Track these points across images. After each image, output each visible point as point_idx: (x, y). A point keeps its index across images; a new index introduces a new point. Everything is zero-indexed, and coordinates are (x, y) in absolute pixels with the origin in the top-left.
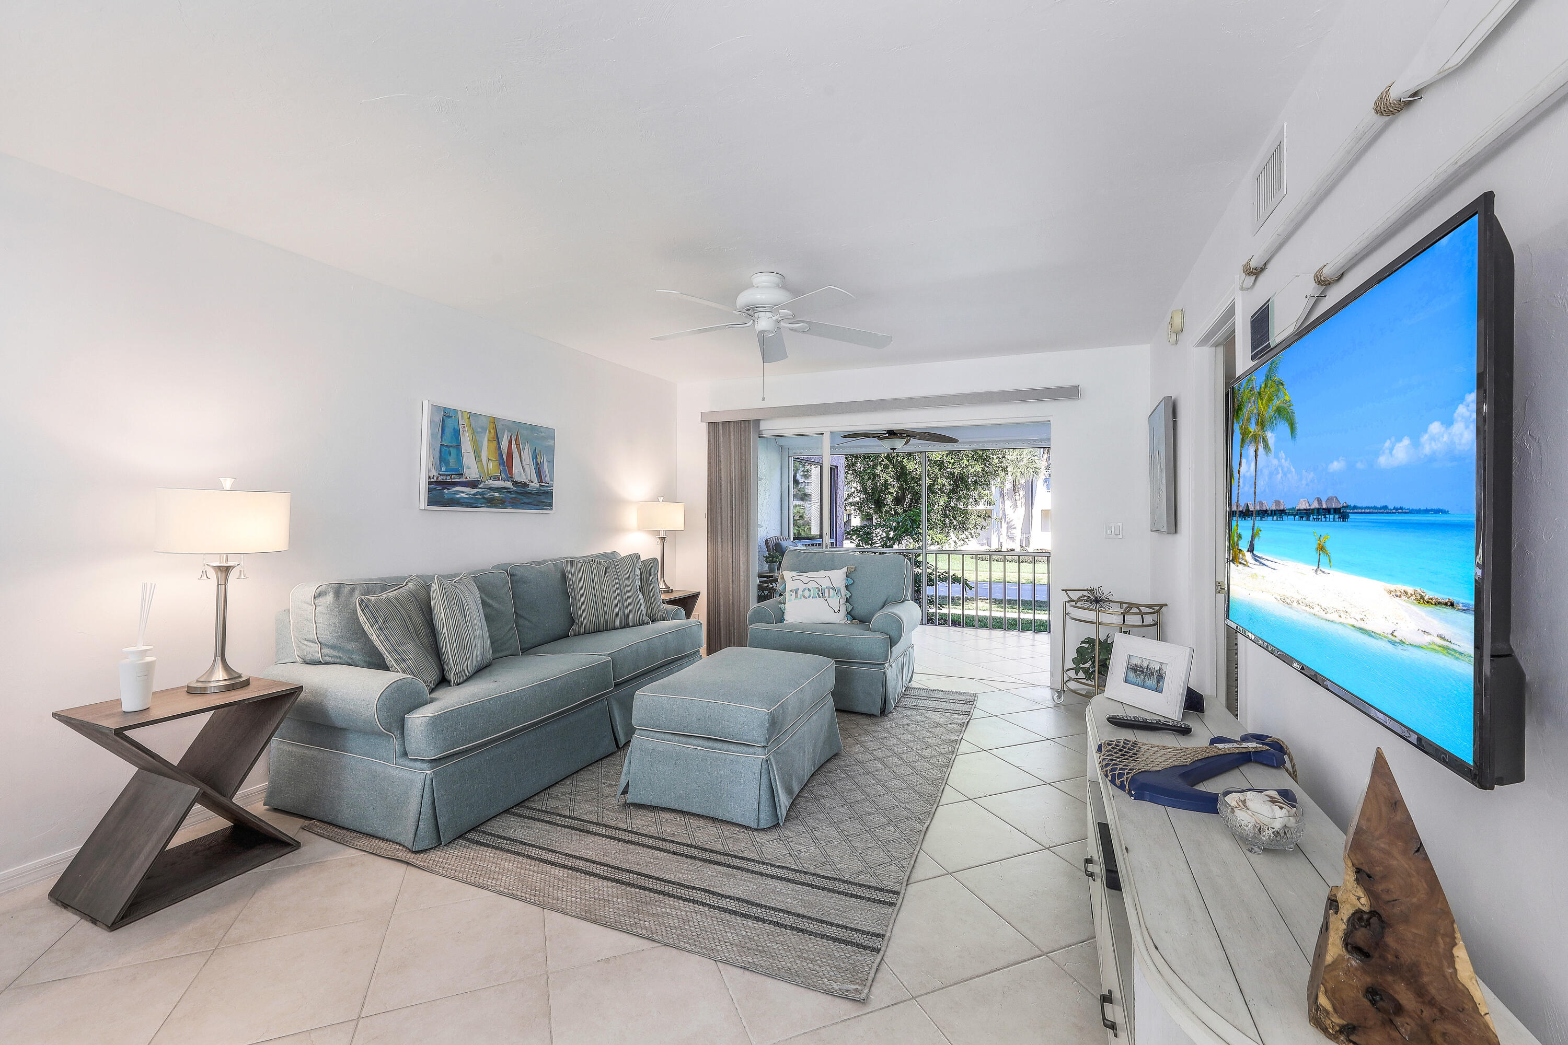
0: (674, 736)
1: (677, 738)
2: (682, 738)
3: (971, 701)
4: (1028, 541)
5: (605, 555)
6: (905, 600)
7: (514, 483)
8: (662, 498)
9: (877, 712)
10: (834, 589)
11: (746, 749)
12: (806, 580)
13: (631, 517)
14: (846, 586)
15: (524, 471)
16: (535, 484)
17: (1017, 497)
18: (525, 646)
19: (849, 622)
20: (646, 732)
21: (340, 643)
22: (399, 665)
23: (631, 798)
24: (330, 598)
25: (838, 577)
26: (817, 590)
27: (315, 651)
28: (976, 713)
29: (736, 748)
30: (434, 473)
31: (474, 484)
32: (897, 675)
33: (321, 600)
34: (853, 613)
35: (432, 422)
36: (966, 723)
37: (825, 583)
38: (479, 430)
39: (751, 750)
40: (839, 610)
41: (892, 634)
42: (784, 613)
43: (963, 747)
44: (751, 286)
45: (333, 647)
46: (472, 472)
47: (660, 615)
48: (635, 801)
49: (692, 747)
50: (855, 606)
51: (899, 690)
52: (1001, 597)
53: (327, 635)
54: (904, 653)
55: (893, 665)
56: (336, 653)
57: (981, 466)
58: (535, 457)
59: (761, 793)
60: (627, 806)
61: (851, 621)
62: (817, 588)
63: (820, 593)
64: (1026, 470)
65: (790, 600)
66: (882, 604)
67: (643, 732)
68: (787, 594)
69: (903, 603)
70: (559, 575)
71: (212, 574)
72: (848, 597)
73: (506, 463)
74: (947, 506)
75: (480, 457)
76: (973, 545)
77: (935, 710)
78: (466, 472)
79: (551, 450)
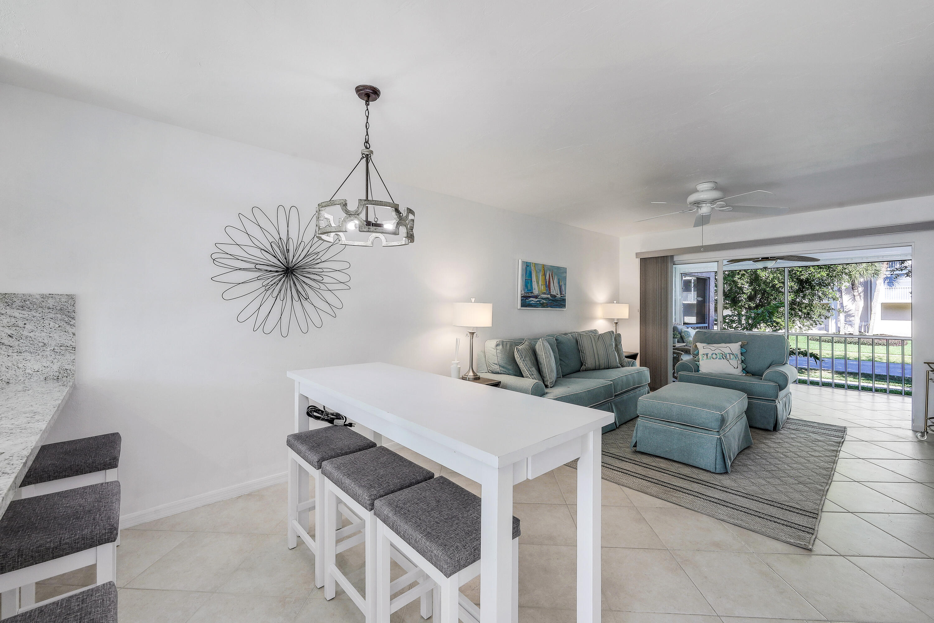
0: (660, 421)
1: (664, 422)
2: (666, 423)
3: (843, 430)
4: (867, 327)
5: (591, 331)
6: (786, 364)
7: (551, 295)
8: (616, 301)
9: (771, 427)
10: (733, 354)
11: (707, 432)
12: (713, 348)
13: (599, 312)
14: (741, 354)
15: (555, 290)
16: (559, 296)
17: (856, 294)
18: (563, 374)
19: (744, 374)
20: (645, 418)
21: (506, 366)
22: (531, 376)
23: (638, 449)
24: (501, 347)
25: (735, 347)
26: (721, 355)
27: (497, 368)
28: (847, 438)
29: (701, 431)
30: (523, 292)
31: (536, 297)
32: (783, 408)
33: (498, 348)
34: (747, 369)
35: (522, 269)
36: (841, 442)
37: (727, 351)
38: (538, 271)
39: (710, 432)
40: (738, 367)
41: (781, 383)
42: (699, 367)
43: (842, 454)
44: (696, 191)
45: (503, 367)
46: (536, 292)
47: (625, 364)
48: (641, 450)
49: (673, 427)
50: (749, 365)
51: (785, 418)
52: (842, 369)
53: (502, 363)
54: (786, 396)
55: (780, 402)
56: (504, 370)
57: (826, 272)
58: (559, 283)
59: (717, 455)
60: (636, 452)
61: (746, 374)
62: (721, 353)
63: (724, 356)
64: (865, 272)
65: (703, 360)
66: (768, 365)
67: (643, 418)
68: (700, 356)
69: (784, 366)
70: (575, 341)
71: (469, 334)
72: (743, 359)
73: (548, 287)
74: (793, 303)
75: (539, 284)
76: (815, 331)
77: (814, 433)
78: (534, 291)
79: (565, 278)
